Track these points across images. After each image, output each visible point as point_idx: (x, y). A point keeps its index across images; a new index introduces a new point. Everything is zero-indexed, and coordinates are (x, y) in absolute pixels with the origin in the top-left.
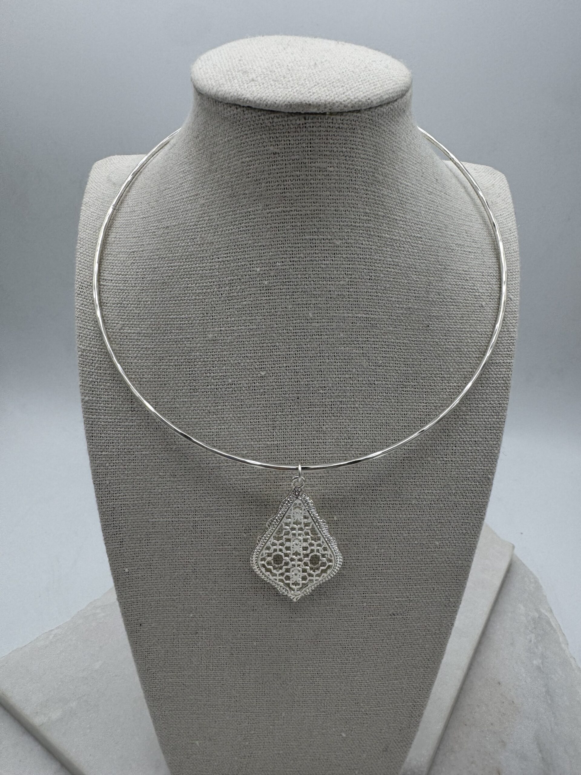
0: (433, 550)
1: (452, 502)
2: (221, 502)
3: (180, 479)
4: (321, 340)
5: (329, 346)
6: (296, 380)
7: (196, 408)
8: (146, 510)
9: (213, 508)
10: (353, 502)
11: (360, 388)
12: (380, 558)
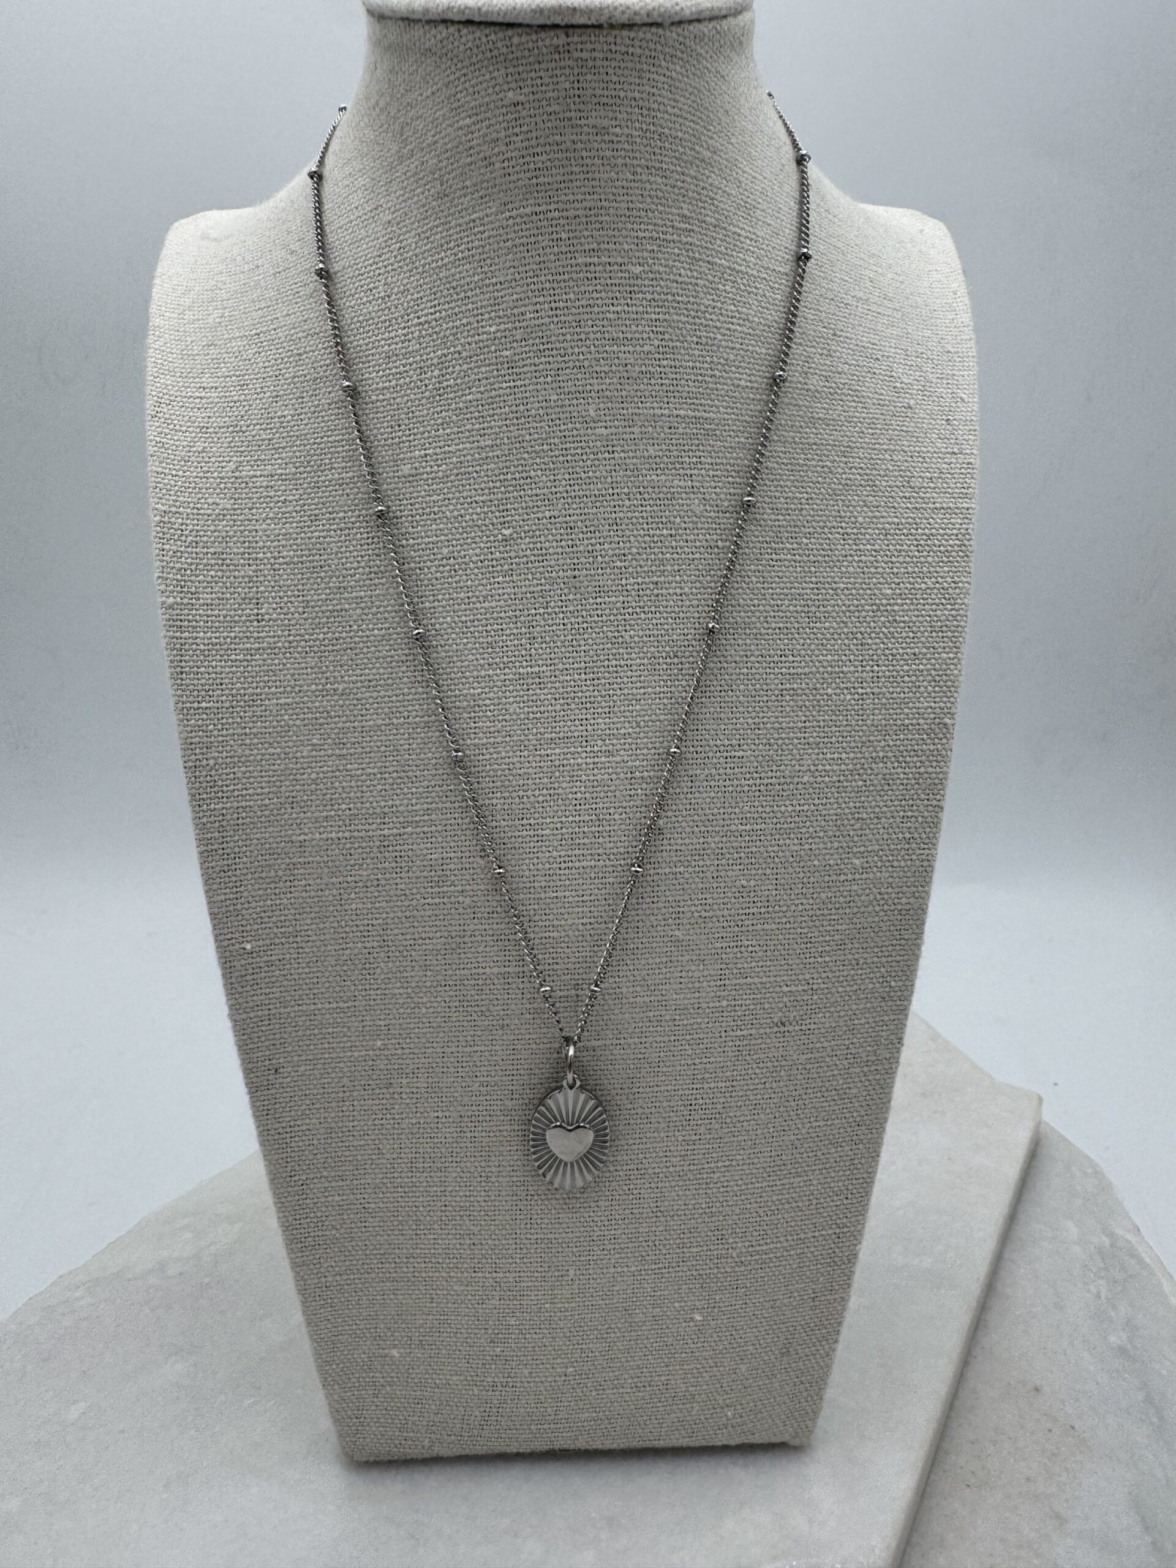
0: (850, 877)
1: (880, 776)
2: (434, 794)
3: (352, 751)
4: (612, 462)
5: (629, 473)
6: (570, 543)
7: (382, 609)
8: (286, 816)
9: (418, 807)
10: (689, 784)
11: (691, 556)
12: (748, 899)
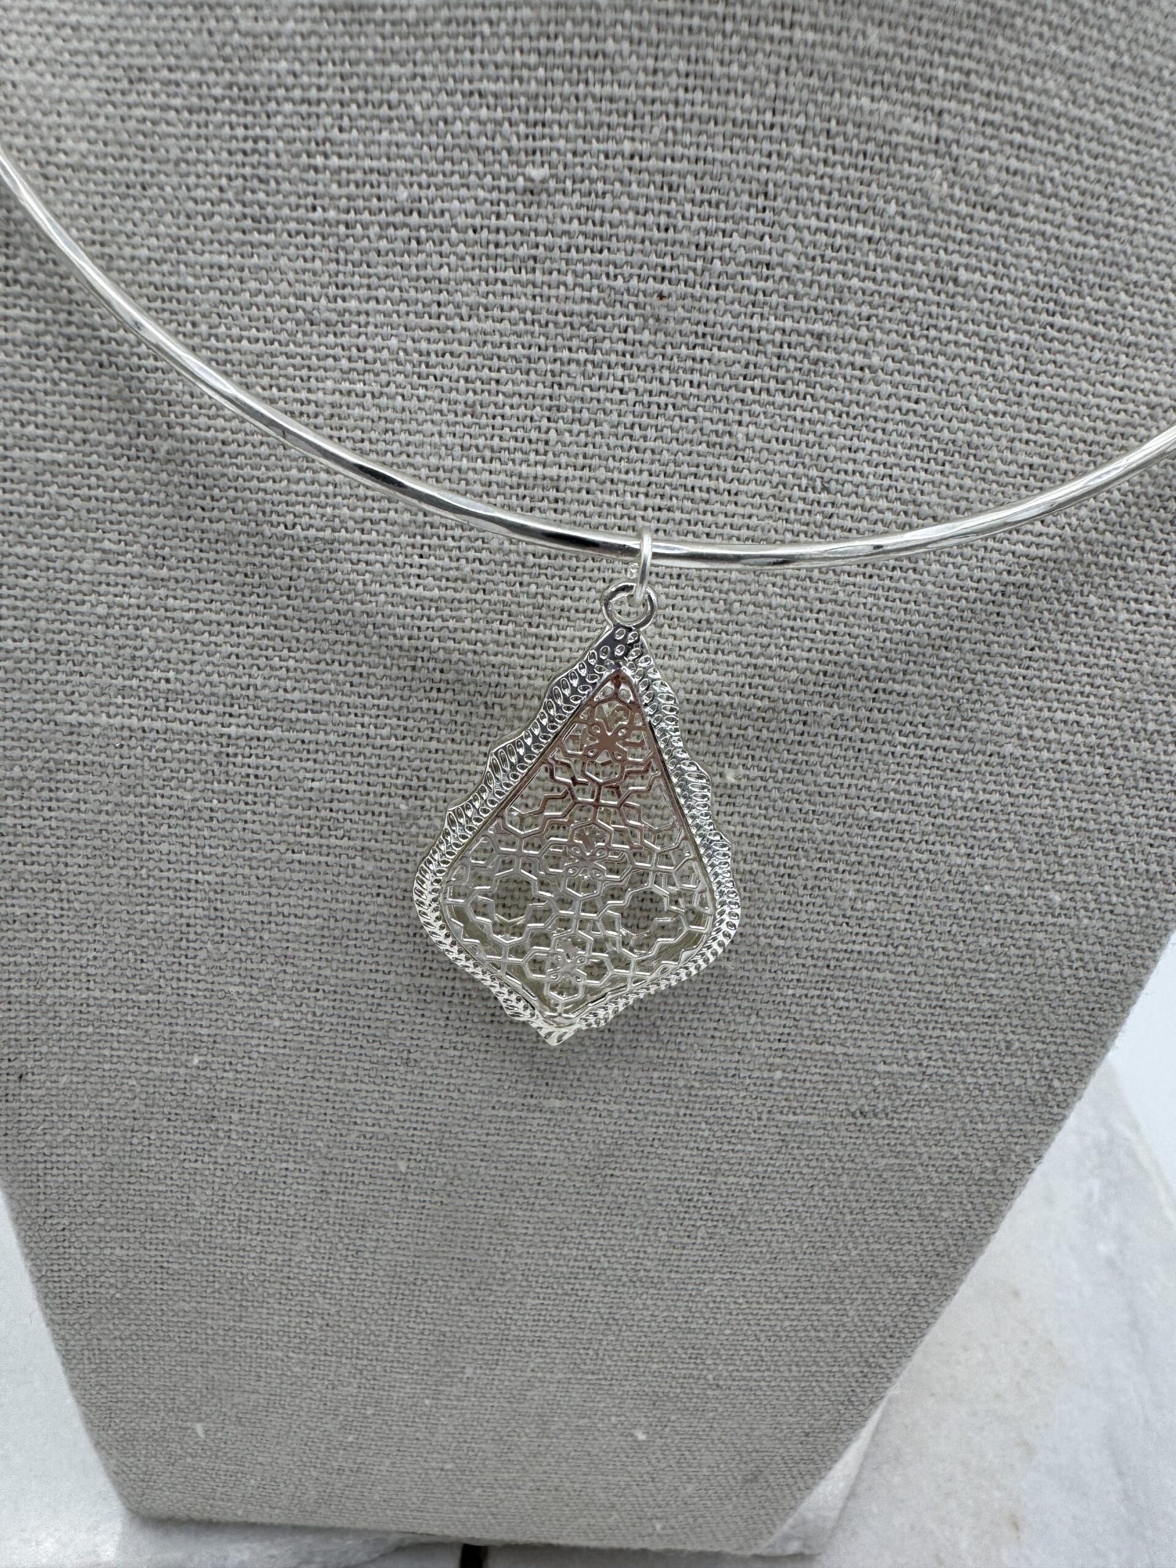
0: (1037, 919)
2: (328, 677)
3: (179, 573)
6: (663, 219)
7: (261, 299)
8: (45, 676)
9: (296, 695)
10: (800, 727)
11: (899, 290)
